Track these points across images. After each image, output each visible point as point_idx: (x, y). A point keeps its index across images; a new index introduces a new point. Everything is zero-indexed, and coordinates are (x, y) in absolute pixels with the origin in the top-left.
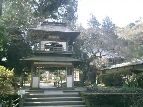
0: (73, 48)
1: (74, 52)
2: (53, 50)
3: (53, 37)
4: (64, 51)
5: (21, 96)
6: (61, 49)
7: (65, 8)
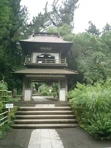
0: (66, 59)
1: (67, 64)
2: (45, 62)
3: (45, 49)
4: (57, 63)
5: (9, 109)
6: (54, 60)
7: (60, 17)
